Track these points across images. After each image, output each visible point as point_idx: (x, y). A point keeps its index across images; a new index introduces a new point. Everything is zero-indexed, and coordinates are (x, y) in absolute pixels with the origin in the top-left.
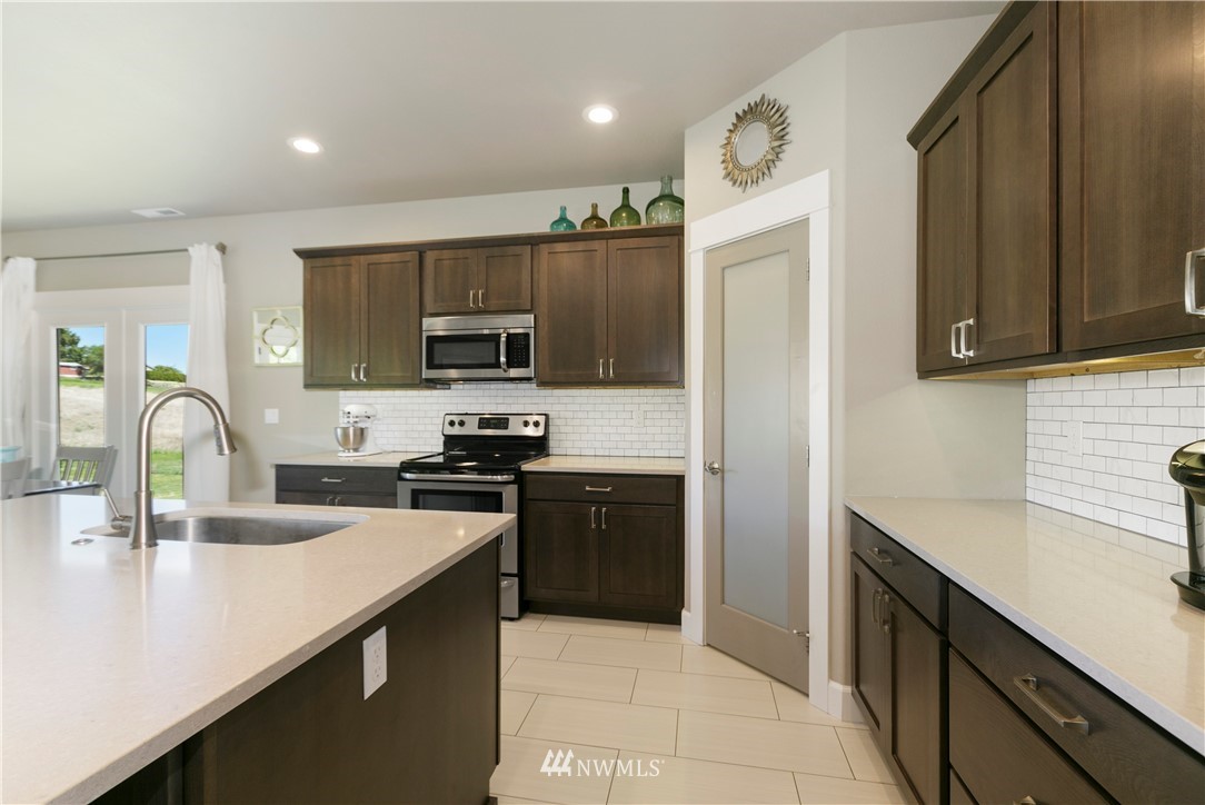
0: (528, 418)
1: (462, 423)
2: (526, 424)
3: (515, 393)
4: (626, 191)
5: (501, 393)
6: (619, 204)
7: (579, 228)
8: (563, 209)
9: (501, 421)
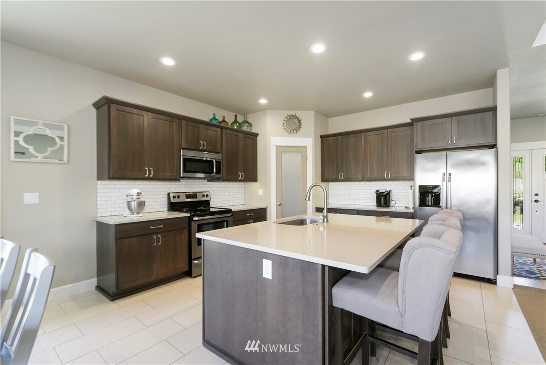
0: (204, 193)
1: (179, 197)
2: (204, 196)
3: (193, 183)
4: (236, 116)
5: (188, 183)
6: (233, 120)
7: (230, 126)
8: (214, 114)
9: (194, 195)
